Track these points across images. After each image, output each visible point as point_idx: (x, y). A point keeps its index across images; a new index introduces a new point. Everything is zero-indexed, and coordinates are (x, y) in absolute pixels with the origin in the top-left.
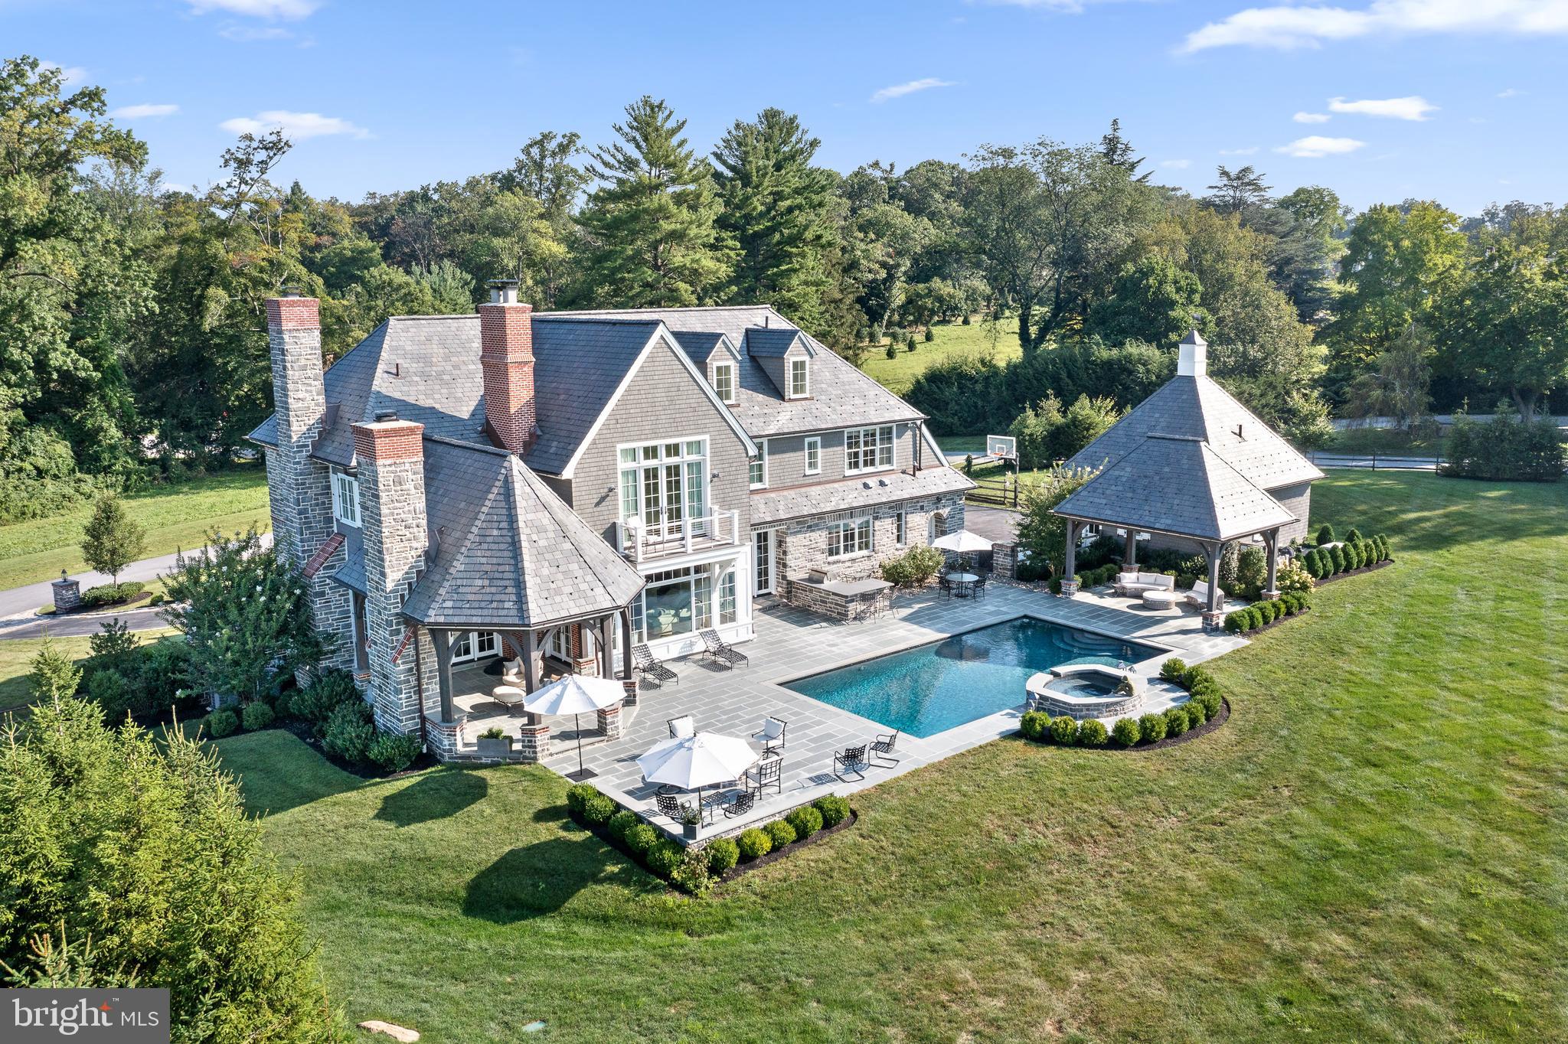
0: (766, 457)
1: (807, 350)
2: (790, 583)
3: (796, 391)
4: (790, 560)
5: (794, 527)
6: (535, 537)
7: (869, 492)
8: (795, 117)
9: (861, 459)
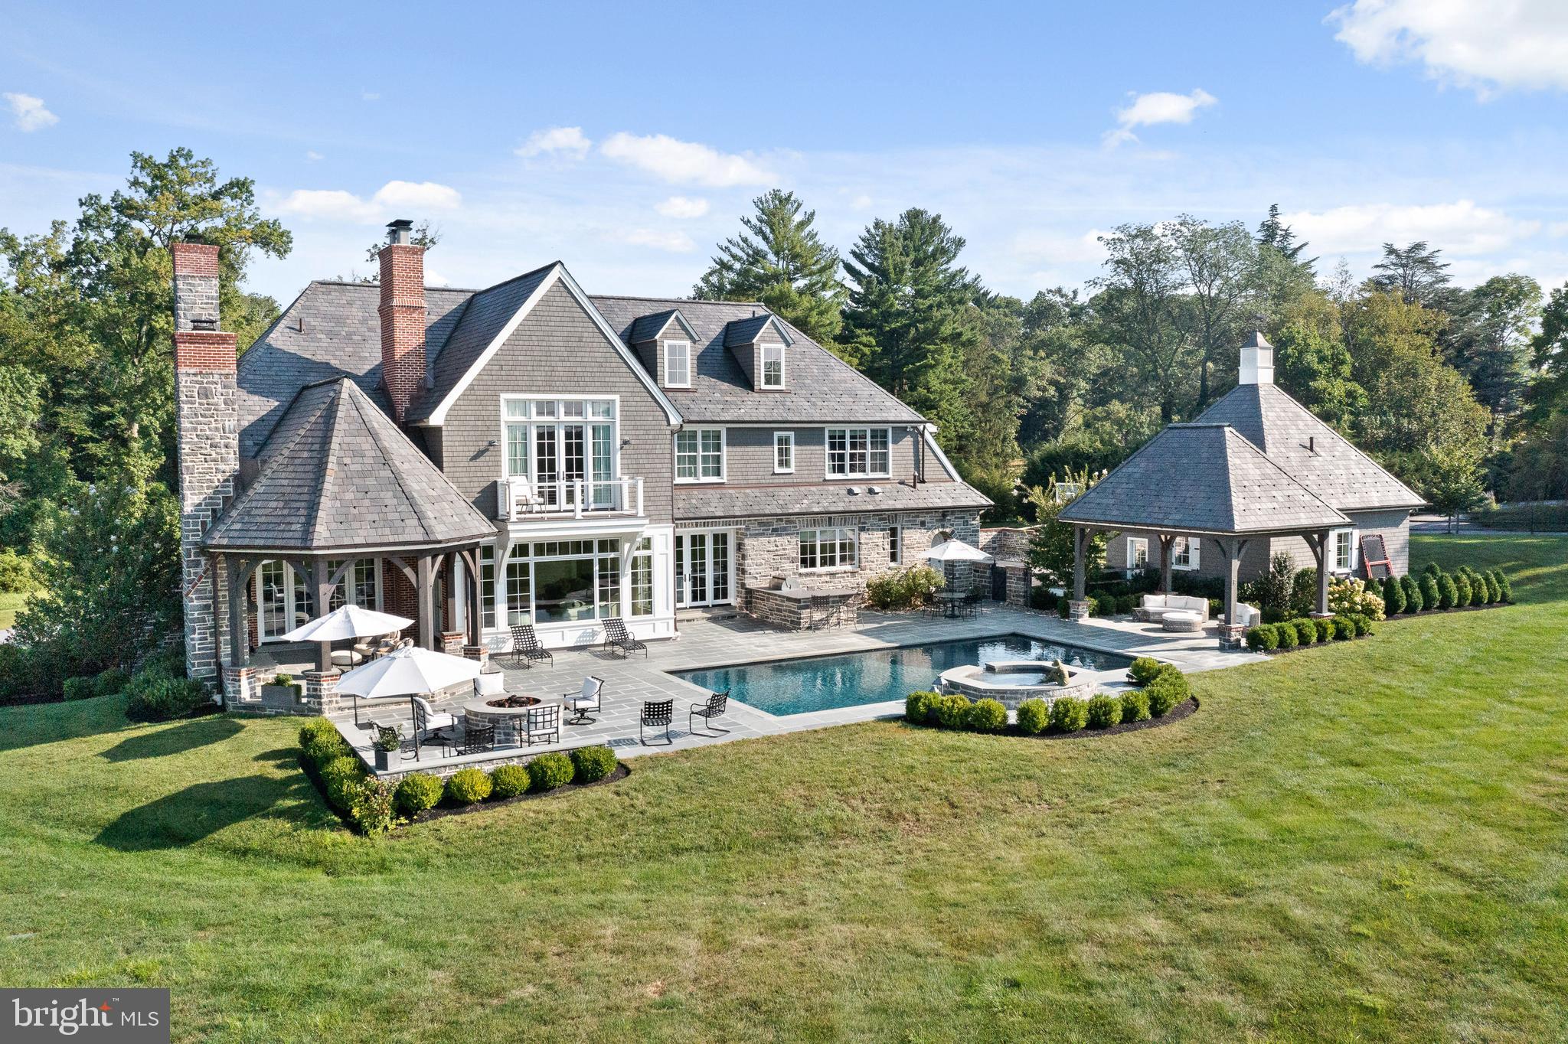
0: (724, 448)
1: (783, 337)
2: (749, 592)
3: (768, 382)
4: (750, 565)
5: (755, 528)
6: (347, 460)
7: (853, 498)
8: (939, 217)
9: (847, 463)
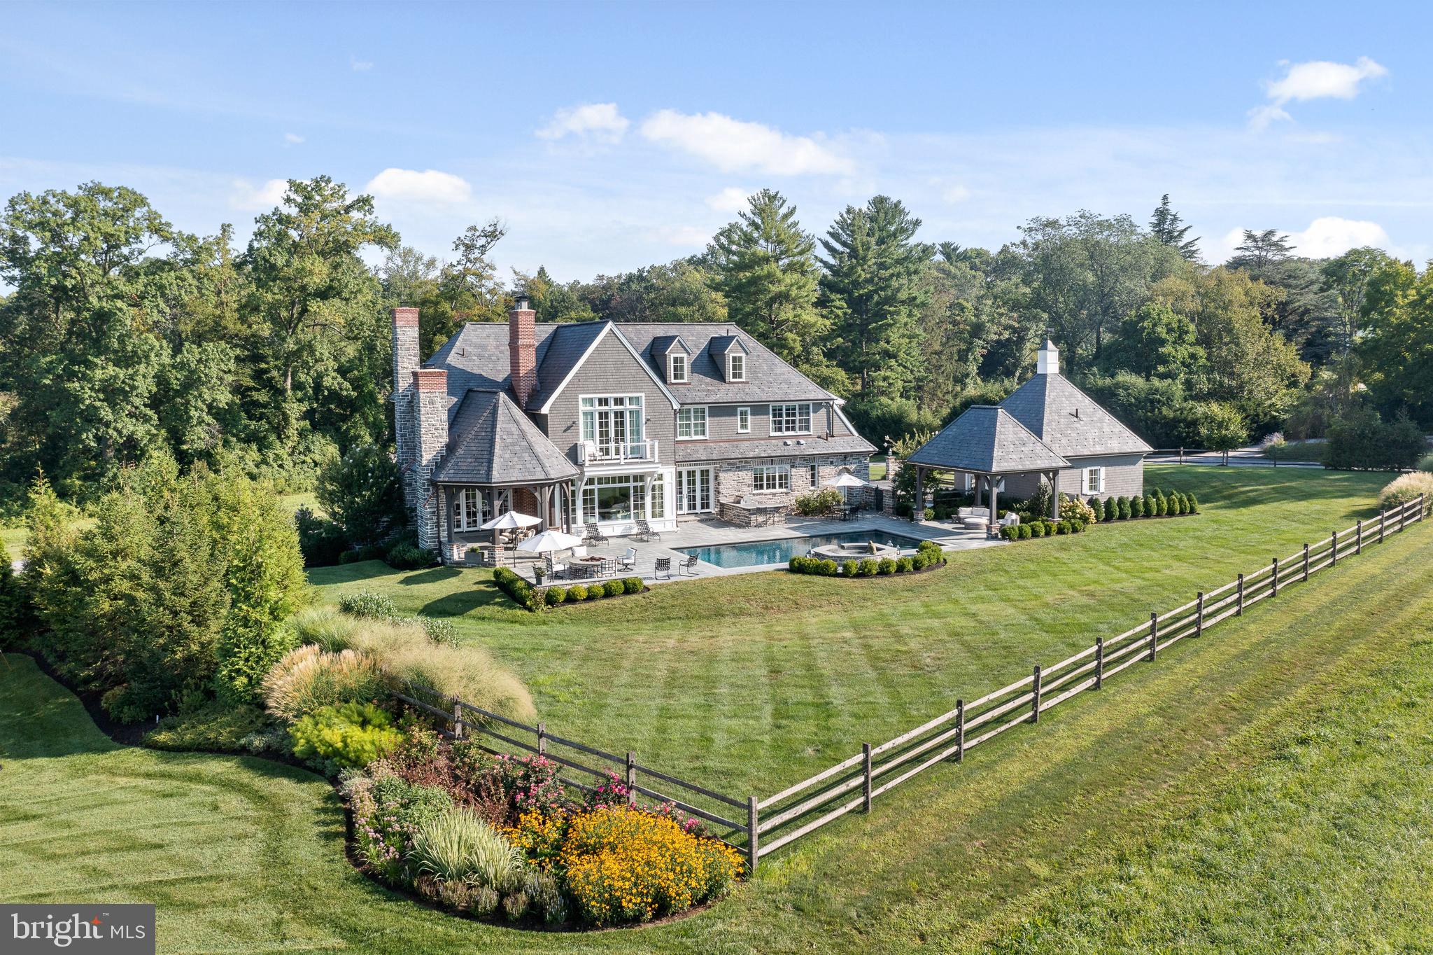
0: (707, 418)
1: (743, 347)
2: (722, 505)
3: (734, 376)
4: (722, 489)
5: (725, 466)
6: (505, 437)
7: (787, 448)
8: (899, 202)
9: (784, 425)
